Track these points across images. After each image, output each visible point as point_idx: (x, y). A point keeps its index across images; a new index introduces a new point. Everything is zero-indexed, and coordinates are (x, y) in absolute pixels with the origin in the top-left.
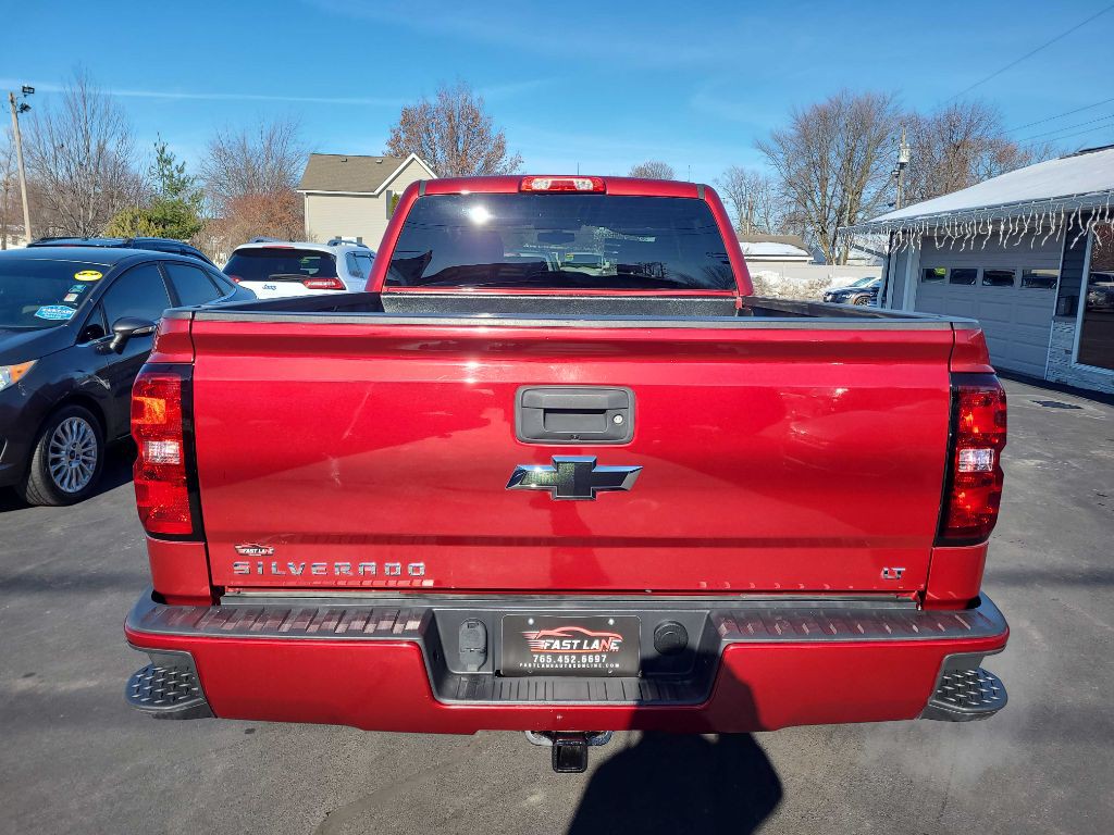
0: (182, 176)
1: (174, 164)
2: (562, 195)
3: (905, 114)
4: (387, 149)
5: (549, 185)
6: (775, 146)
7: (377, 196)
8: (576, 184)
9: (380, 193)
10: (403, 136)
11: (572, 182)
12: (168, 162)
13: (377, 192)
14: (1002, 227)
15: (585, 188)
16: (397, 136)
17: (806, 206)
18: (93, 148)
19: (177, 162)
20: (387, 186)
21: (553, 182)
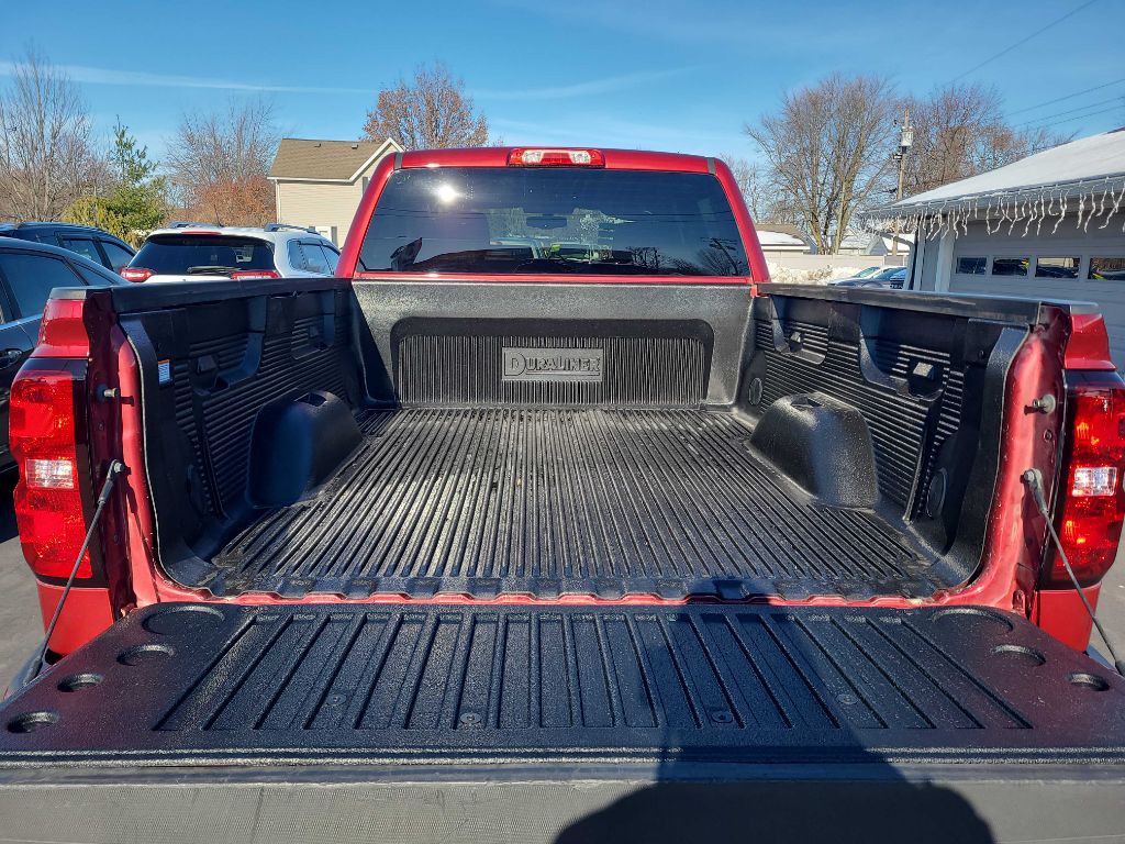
0: (144, 162)
1: (134, 149)
2: (556, 168)
3: (899, 98)
4: (363, 134)
5: (541, 157)
6: (764, 132)
7: (352, 184)
8: (571, 157)
9: (356, 179)
10: (381, 122)
11: (567, 155)
12: (128, 146)
13: (352, 179)
14: (1082, 206)
15: (582, 161)
16: (375, 121)
17: (796, 193)
18: (47, 132)
19: (138, 147)
20: (362, 173)
21: (545, 154)
